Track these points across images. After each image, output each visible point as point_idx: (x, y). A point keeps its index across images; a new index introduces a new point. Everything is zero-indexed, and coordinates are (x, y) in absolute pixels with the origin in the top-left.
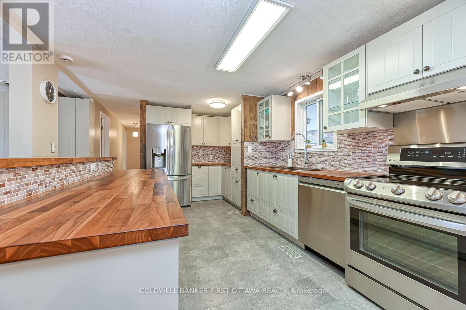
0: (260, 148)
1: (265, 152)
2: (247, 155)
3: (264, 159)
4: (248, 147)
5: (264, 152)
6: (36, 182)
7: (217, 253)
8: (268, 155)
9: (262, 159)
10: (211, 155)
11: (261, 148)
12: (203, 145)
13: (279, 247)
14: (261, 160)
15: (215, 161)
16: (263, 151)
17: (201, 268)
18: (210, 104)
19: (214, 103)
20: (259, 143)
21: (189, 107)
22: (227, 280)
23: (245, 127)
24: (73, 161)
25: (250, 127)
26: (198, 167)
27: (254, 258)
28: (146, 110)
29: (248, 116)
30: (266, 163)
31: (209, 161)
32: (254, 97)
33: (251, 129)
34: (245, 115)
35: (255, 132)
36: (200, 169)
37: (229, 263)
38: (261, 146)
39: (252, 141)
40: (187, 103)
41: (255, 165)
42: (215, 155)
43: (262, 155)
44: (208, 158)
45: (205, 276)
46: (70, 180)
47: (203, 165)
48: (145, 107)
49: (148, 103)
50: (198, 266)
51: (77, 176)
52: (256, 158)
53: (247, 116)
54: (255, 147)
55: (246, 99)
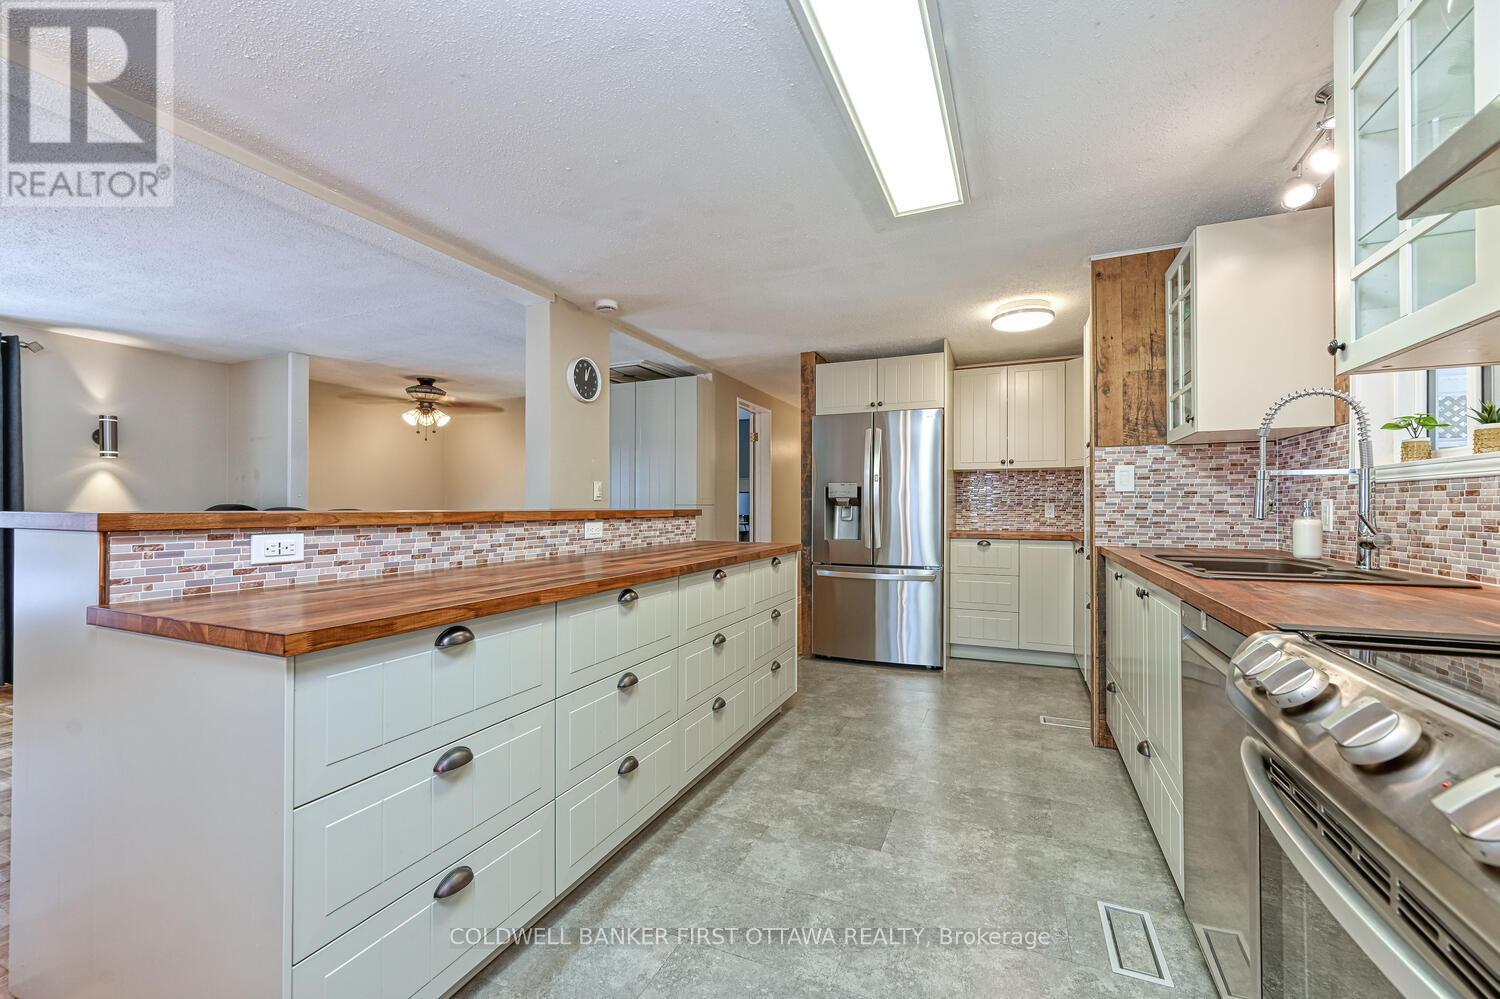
0: (1178, 472)
1: (1215, 489)
2: (1108, 500)
3: (1210, 519)
4: (1116, 467)
5: (1205, 489)
6: (409, 552)
7: (857, 822)
8: (1230, 500)
9: (1199, 518)
10: (1052, 500)
11: (1190, 470)
12: (1005, 467)
13: (1101, 905)
14: (1191, 523)
15: (1067, 524)
16: (1198, 481)
17: (774, 840)
18: (993, 320)
19: (1003, 315)
20: (1180, 450)
21: (937, 347)
22: (797, 902)
23: (1100, 391)
24: (502, 517)
25: (1125, 385)
26: (979, 544)
27: (954, 890)
28: (813, 380)
29: (1118, 342)
30: (1221, 535)
31: (1043, 524)
32: (1148, 253)
33: (1133, 392)
34: (1100, 339)
35: (1152, 404)
36: (984, 551)
37: (859, 865)
38: (1185, 462)
39: (1139, 444)
40: (929, 336)
41: (1154, 542)
42: (1067, 503)
43: (1197, 499)
44: (1037, 512)
45: (758, 865)
46: (509, 556)
47: (997, 537)
48: (813, 372)
49: (821, 359)
50: (772, 834)
51: (531, 547)
52: (1157, 513)
53: (1110, 342)
54: (1154, 467)
55: (1105, 273)
